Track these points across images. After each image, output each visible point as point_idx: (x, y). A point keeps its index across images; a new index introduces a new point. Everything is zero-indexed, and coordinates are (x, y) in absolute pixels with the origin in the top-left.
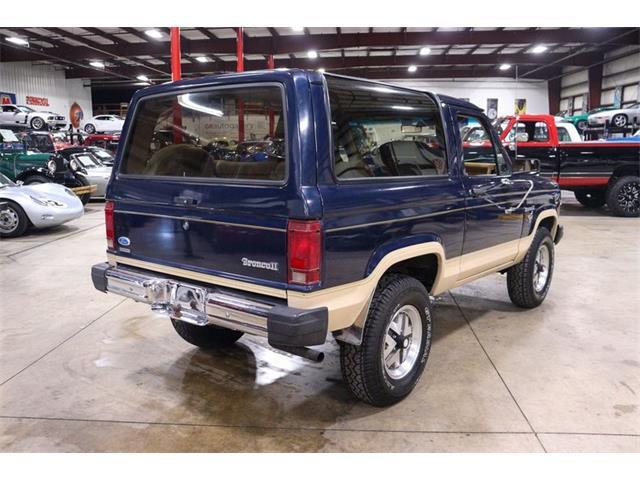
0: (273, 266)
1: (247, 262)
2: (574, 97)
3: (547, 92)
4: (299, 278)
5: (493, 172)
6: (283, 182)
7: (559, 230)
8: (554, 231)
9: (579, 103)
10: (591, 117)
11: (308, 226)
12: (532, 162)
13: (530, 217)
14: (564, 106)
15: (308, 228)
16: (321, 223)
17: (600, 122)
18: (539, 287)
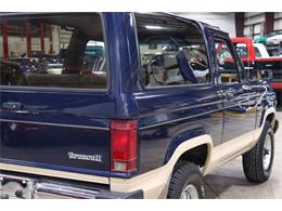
0: (97, 158)
1: (72, 155)
2: (254, 25)
3: (234, 21)
4: (119, 167)
5: (233, 81)
6: (106, 90)
7: (277, 122)
8: (273, 123)
9: (258, 29)
10: (269, 40)
11: (128, 125)
12: (263, 72)
13: (260, 114)
14: (247, 32)
15: (128, 127)
16: (135, 122)
17: (276, 43)
18: (266, 166)
